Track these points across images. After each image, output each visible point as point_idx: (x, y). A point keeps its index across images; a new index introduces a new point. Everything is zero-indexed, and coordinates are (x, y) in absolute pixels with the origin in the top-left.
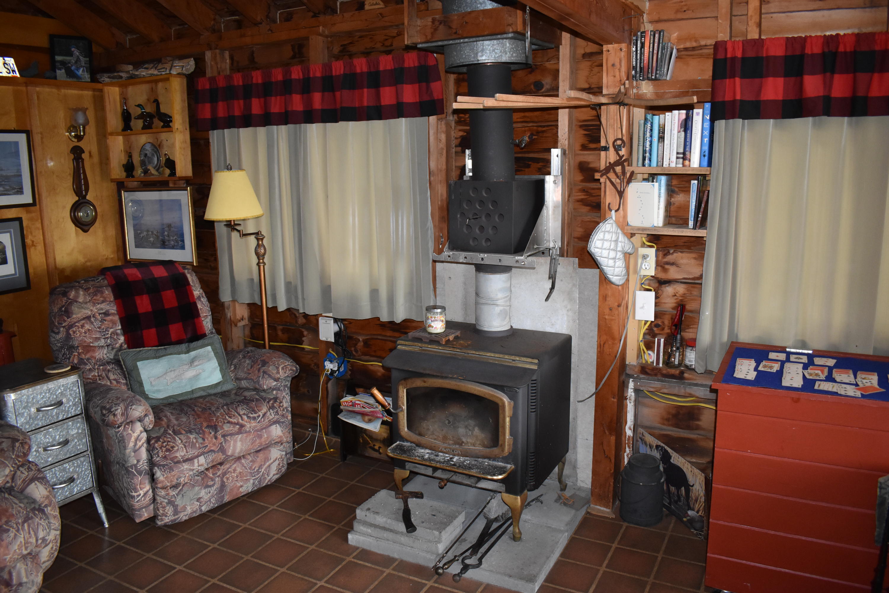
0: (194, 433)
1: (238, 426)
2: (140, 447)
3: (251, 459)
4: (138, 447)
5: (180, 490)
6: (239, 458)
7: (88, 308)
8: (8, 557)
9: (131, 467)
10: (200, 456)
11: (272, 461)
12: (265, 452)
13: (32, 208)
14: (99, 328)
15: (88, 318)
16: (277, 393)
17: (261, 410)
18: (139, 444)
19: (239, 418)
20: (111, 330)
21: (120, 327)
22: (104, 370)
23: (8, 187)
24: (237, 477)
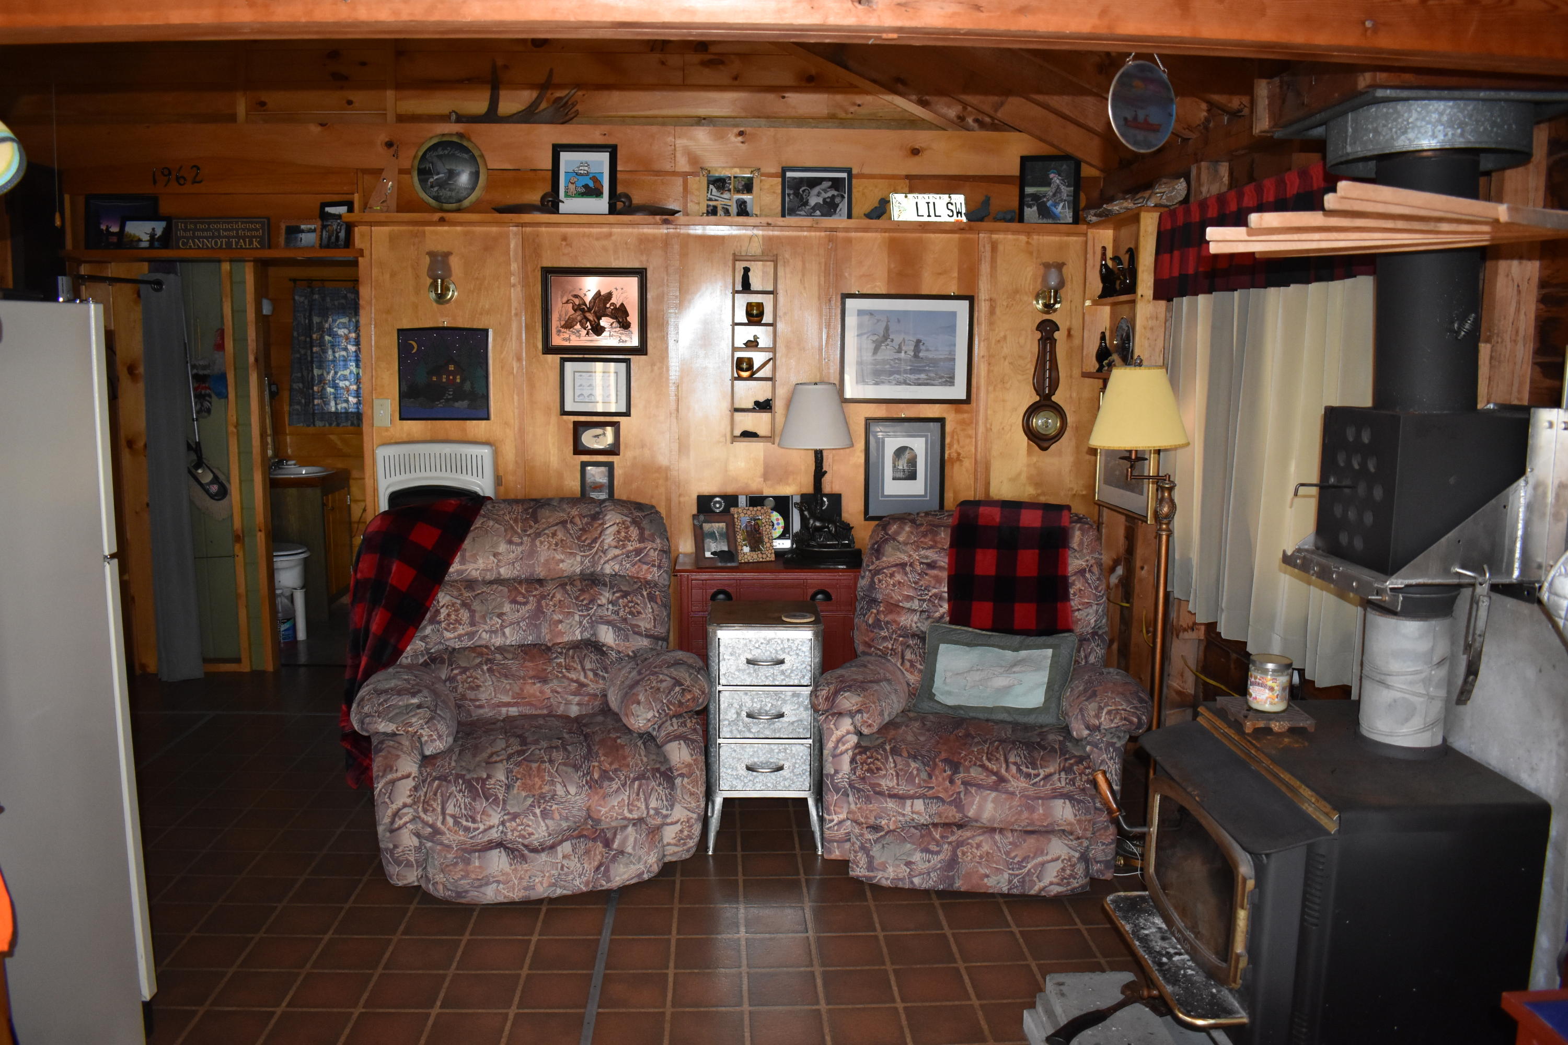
0: (919, 762)
1: (994, 778)
2: (842, 754)
3: (1011, 839)
4: (839, 751)
5: (881, 836)
6: (992, 830)
7: (905, 552)
8: (603, 810)
9: (827, 775)
10: (918, 798)
11: (1049, 857)
12: (1041, 838)
13: (965, 407)
14: (916, 583)
15: (903, 565)
16: (1092, 751)
17: (1046, 767)
18: (842, 748)
19: (1004, 766)
20: (934, 591)
21: (946, 589)
22: (902, 644)
23: (932, 375)
24: (981, 857)
